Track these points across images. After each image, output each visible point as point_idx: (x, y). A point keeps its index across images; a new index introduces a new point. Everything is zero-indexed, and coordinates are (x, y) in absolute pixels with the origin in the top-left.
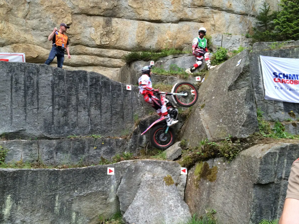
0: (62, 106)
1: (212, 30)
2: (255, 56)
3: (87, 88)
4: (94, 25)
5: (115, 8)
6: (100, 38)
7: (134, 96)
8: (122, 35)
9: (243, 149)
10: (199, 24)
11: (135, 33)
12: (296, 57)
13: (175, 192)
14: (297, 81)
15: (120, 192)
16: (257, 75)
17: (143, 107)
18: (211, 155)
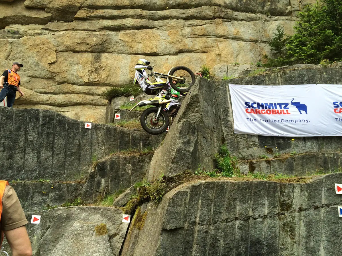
0: (7, 148)
1: (218, 60)
2: (223, 85)
3: (38, 128)
4: (81, 61)
5: (105, 43)
6: (89, 75)
7: (94, 135)
8: (113, 70)
9: (170, 190)
10: (202, 55)
11: (128, 68)
12: (273, 84)
13: (104, 244)
14: (276, 111)
15: (42, 244)
16: (225, 106)
17: (104, 146)
18: (144, 198)
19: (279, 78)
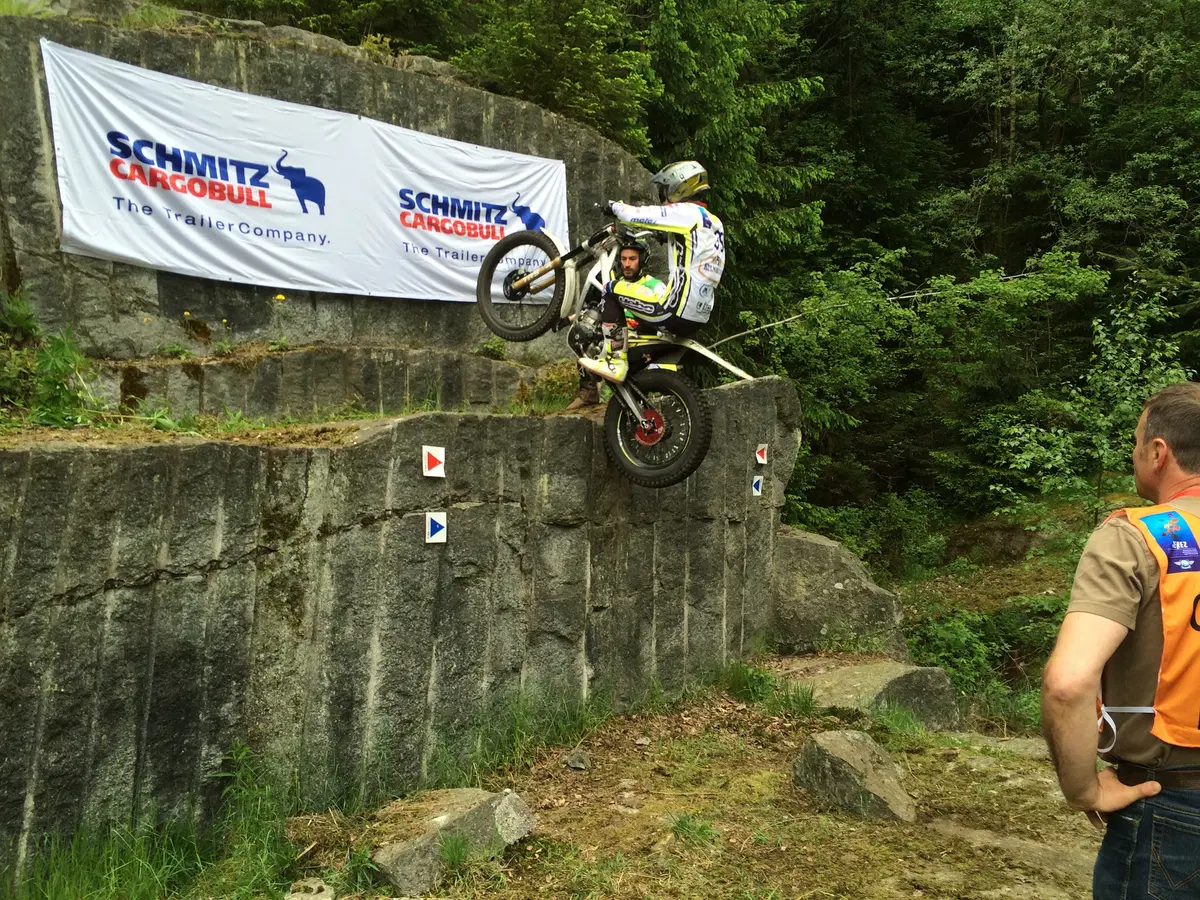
2: (15, 35)
12: (219, 80)
14: (222, 187)
19: (242, 63)
